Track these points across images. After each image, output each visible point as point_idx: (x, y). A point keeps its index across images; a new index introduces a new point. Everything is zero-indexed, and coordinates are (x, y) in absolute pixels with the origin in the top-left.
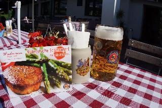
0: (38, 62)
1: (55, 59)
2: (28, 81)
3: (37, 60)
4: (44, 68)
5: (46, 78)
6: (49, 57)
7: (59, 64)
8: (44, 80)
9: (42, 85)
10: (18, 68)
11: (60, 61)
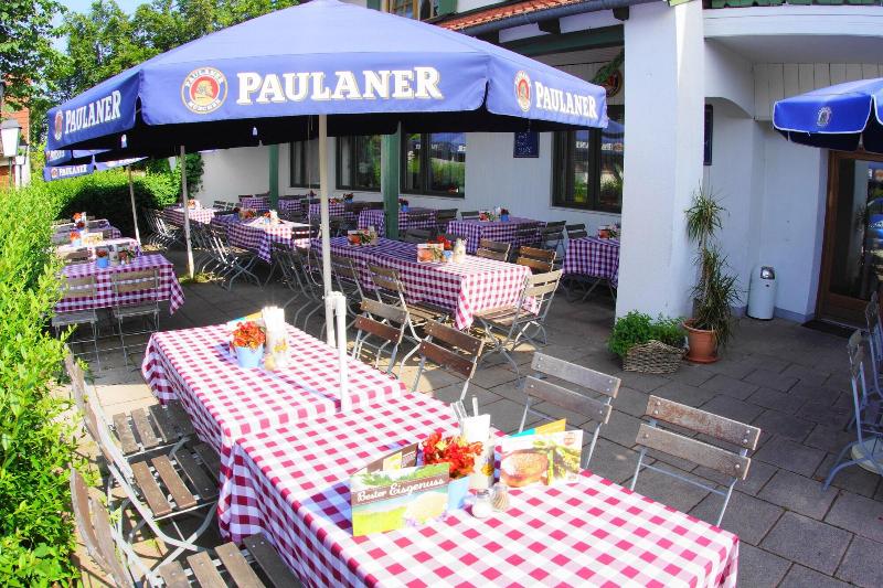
0: (545, 450)
1: (565, 446)
2: (531, 471)
3: (544, 447)
4: (550, 456)
5: (551, 467)
6: (558, 444)
7: (567, 451)
8: (547, 468)
9: (544, 475)
10: (521, 456)
11: (569, 447)
